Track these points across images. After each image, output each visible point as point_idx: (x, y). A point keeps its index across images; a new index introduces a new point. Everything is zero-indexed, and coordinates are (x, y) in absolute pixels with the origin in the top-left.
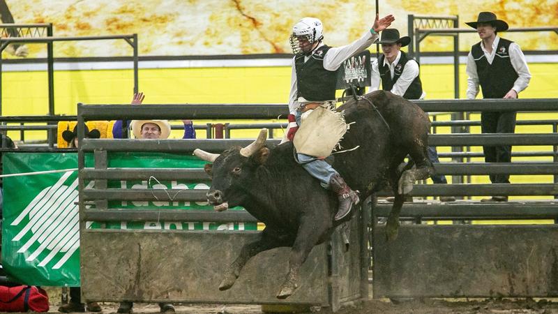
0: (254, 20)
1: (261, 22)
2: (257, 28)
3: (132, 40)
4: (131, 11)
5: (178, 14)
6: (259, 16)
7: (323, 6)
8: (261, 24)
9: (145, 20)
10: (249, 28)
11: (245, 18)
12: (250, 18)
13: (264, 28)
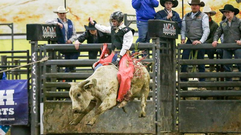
0: (77, 17)
1: (80, 17)
2: (78, 20)
3: (11, 26)
4: (24, 13)
5: (44, 14)
6: (79, 15)
7: (107, 10)
8: (80, 19)
9: (30, 17)
10: (75, 20)
11: (73, 16)
12: (75, 16)
13: (81, 20)
